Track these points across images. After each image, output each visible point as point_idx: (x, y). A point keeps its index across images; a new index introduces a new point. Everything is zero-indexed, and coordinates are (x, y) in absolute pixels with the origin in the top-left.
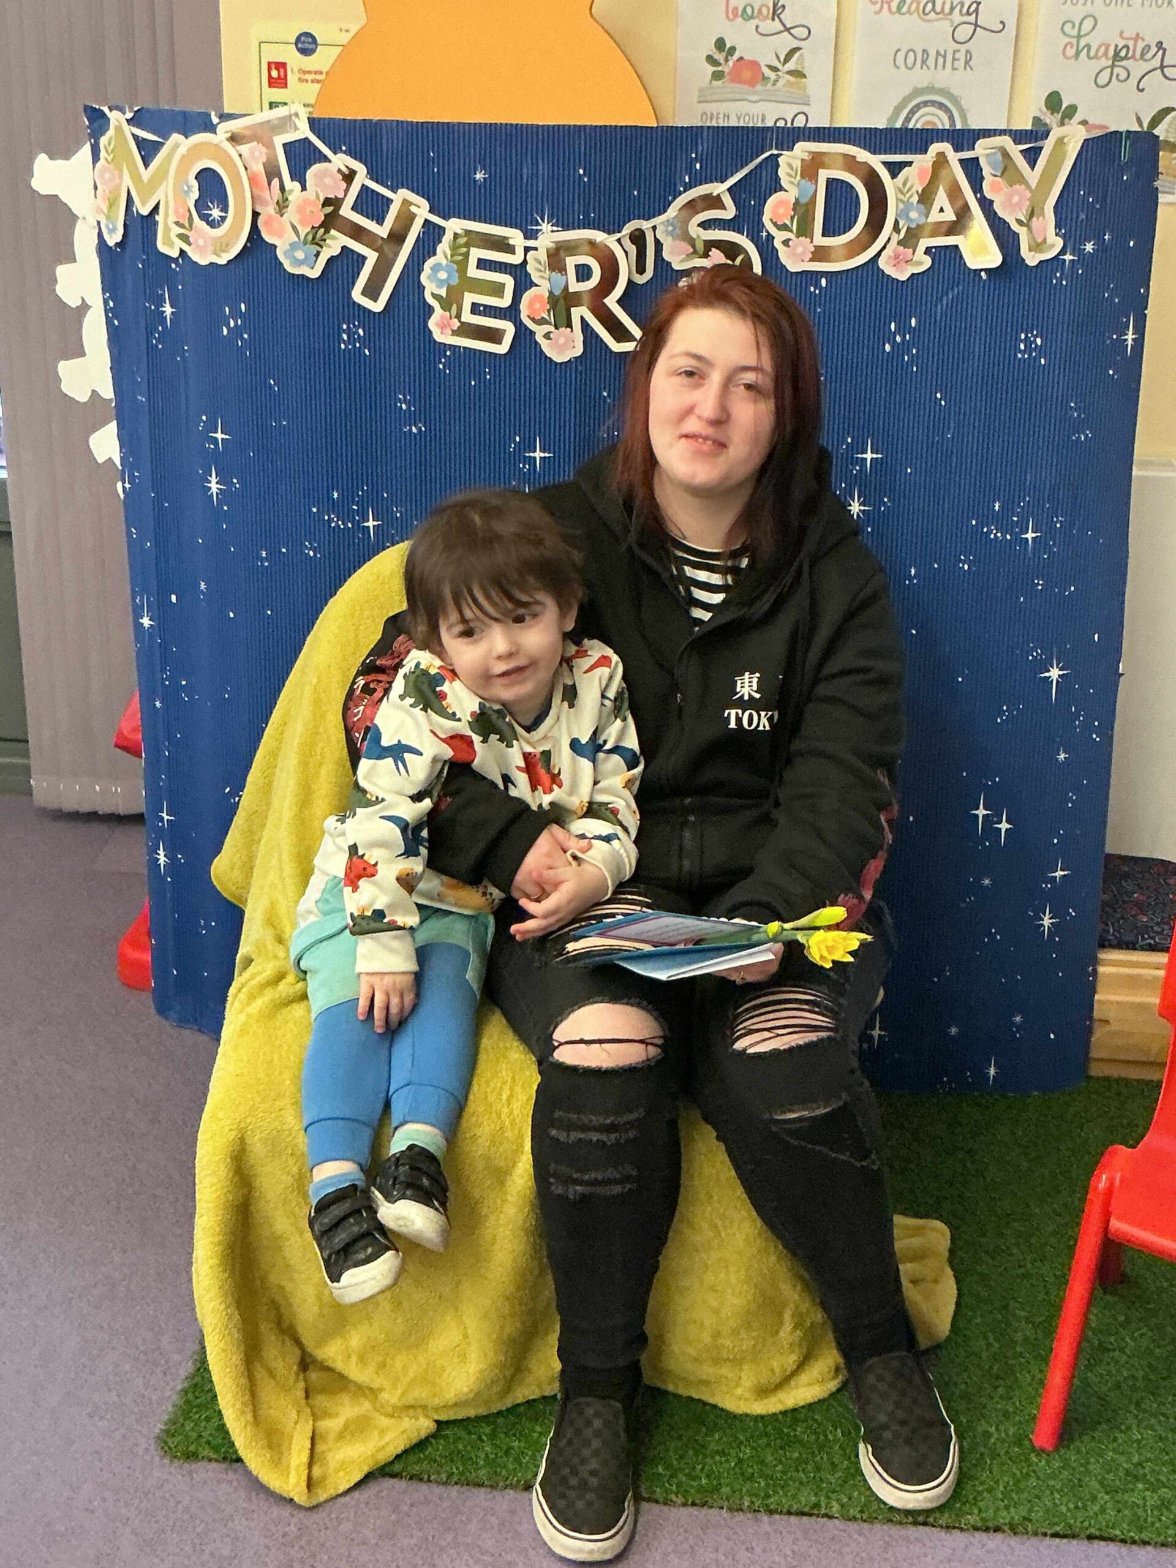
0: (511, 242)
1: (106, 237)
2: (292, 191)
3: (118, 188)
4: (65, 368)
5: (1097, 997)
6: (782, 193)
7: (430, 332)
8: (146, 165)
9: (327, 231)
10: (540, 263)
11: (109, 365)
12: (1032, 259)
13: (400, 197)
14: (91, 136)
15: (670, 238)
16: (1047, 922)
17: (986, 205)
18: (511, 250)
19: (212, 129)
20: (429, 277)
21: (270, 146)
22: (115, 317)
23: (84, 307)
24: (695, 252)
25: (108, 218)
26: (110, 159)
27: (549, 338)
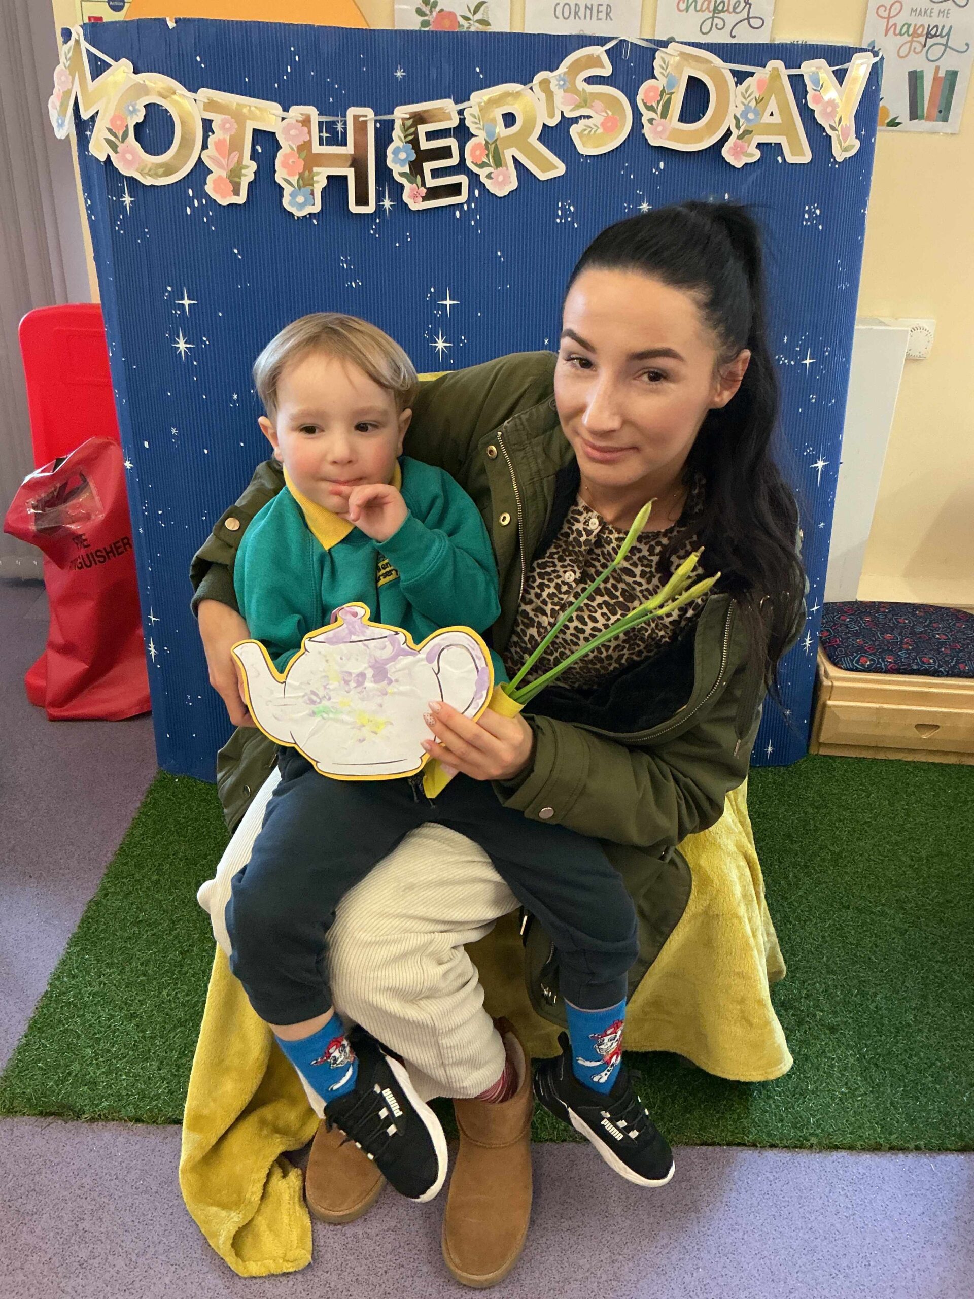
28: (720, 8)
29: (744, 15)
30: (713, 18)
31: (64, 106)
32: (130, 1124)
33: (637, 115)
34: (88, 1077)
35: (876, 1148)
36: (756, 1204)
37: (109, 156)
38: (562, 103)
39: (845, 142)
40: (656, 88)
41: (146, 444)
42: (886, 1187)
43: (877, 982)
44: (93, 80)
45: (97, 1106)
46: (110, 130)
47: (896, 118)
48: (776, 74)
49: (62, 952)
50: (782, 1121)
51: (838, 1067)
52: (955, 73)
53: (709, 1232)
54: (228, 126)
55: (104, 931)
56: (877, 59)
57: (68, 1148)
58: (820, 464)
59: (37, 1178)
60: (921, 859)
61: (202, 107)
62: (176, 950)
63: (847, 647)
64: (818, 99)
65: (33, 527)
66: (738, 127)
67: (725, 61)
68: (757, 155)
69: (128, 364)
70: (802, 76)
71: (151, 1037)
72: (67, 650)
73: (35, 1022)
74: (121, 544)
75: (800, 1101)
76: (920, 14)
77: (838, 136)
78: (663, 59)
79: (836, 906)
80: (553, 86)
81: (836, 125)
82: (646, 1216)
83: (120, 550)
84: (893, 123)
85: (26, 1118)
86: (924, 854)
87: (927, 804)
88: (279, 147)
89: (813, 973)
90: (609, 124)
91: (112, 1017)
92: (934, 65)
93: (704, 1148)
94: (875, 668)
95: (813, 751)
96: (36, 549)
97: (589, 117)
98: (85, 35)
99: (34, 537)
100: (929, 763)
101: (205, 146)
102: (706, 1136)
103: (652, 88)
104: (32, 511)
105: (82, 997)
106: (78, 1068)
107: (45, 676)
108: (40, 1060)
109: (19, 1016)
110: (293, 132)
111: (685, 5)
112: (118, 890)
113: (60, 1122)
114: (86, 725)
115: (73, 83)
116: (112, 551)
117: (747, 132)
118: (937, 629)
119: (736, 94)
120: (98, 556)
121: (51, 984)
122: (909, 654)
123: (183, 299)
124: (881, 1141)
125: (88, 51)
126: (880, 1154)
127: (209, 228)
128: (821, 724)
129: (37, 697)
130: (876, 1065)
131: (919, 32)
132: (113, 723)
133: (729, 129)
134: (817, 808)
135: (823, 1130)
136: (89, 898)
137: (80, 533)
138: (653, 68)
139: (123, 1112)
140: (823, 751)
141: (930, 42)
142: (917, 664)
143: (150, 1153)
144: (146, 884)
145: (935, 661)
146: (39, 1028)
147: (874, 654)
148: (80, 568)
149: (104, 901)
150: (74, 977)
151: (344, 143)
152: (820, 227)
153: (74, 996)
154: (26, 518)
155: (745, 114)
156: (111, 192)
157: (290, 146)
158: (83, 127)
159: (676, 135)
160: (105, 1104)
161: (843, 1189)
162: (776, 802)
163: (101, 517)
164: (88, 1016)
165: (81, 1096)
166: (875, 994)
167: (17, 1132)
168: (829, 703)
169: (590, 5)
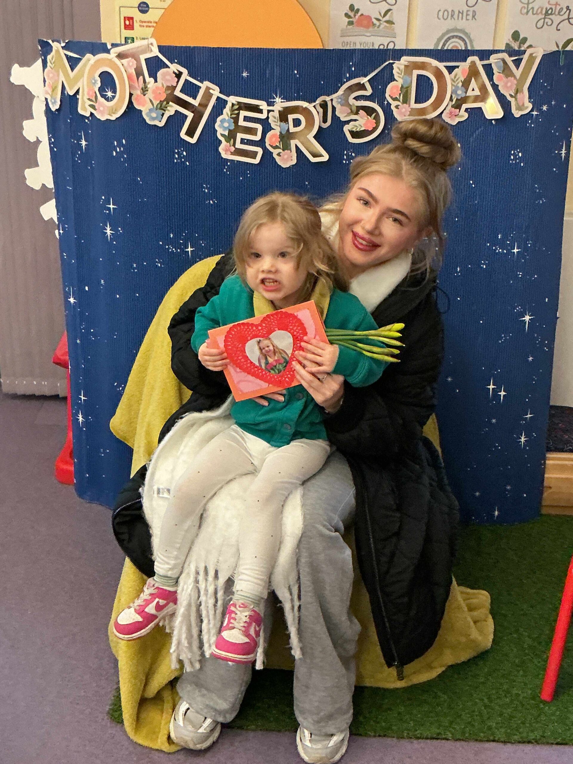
0: (261, 107)
1: (51, 106)
2: (149, 83)
3: (57, 81)
4: (28, 172)
5: (546, 476)
6: (395, 82)
7: (220, 153)
8: (72, 69)
9: (168, 103)
10: (275, 118)
11: (51, 171)
12: (517, 114)
13: (205, 85)
14: (41, 55)
15: (339, 105)
16: (523, 439)
17: (495, 87)
18: (261, 112)
19: (108, 51)
20: (219, 126)
21: (138, 60)
22: (54, 147)
23: (38, 142)
24: (352, 112)
25: (52, 97)
26: (52, 66)
27: (280, 156)
28: (550, 12)
29: (566, 16)
30: (544, 18)
111: (526, 11)
169: (461, 11)
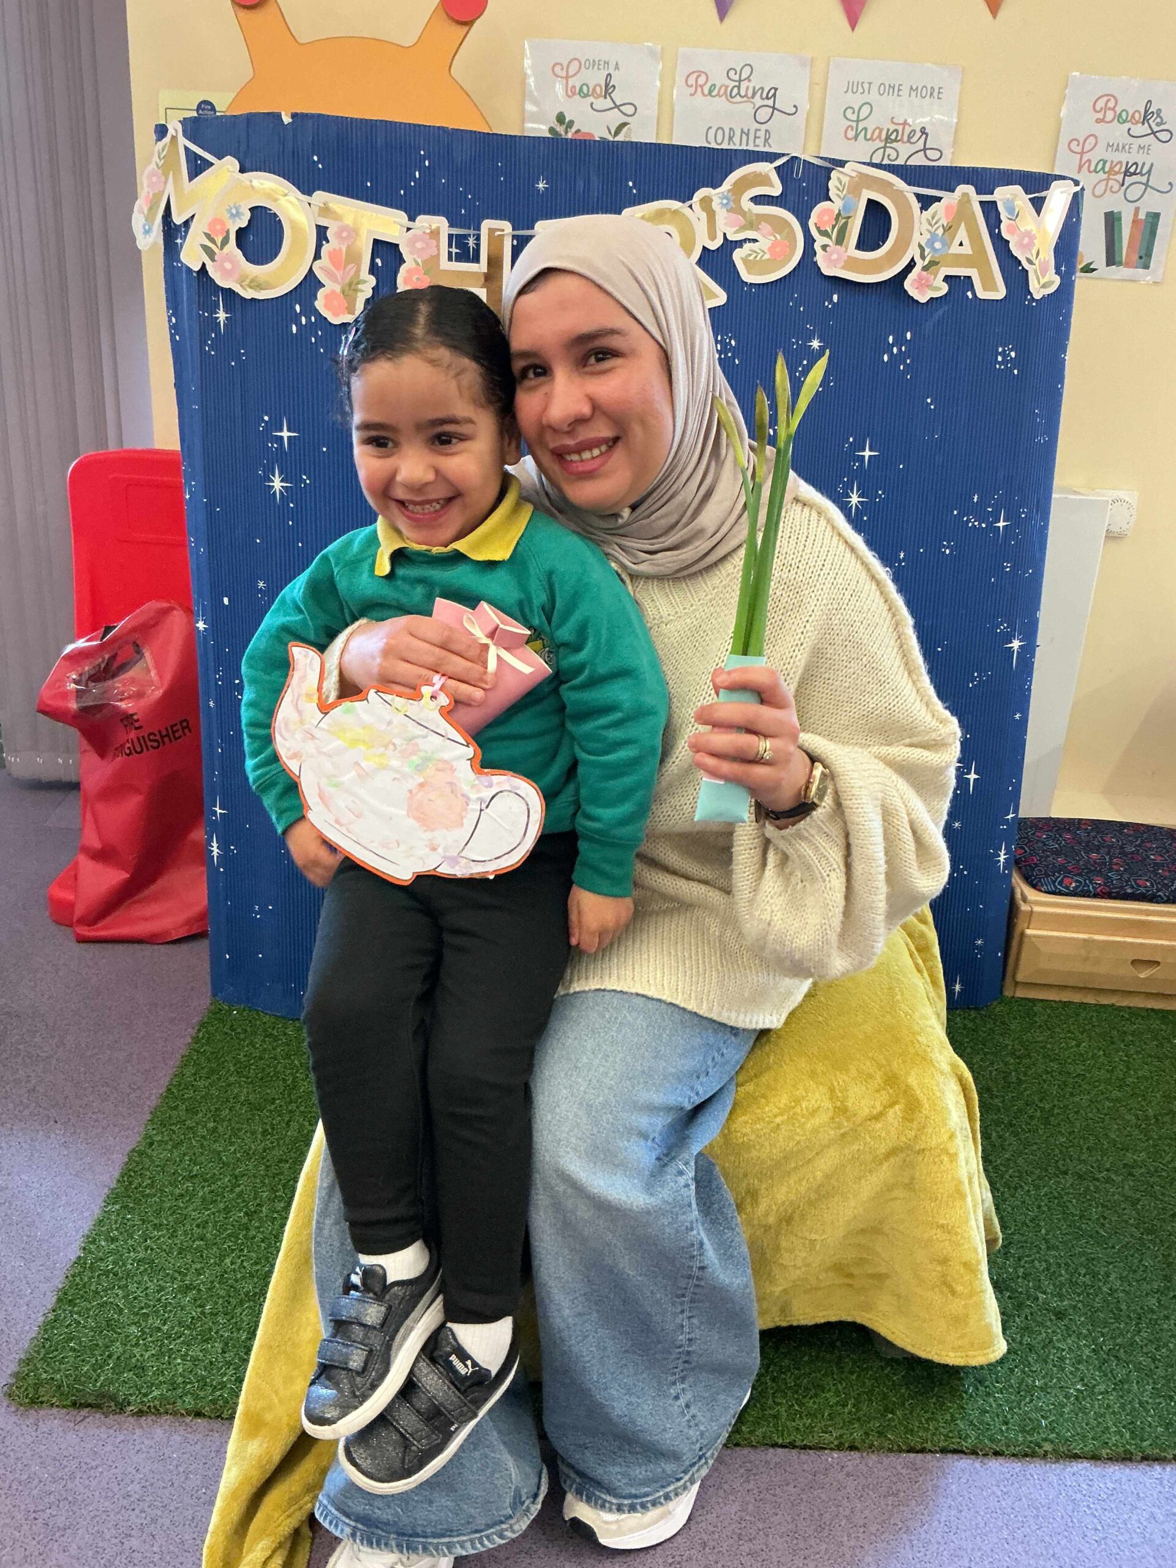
28: (893, 137)
29: (920, 145)
30: (885, 147)
31: (153, 208)
32: (188, 1419)
33: (809, 241)
34: (133, 1361)
35: (1126, 1458)
36: (982, 1525)
37: (204, 265)
38: (726, 224)
39: (1044, 277)
40: (832, 211)
41: (226, 601)
42: (1140, 1504)
43: (1110, 1260)
44: (190, 179)
45: (146, 1395)
46: (208, 236)
47: (1091, 263)
48: (965, 199)
49: (97, 1212)
50: (1006, 1423)
51: (1070, 1359)
52: (1157, 216)
53: (926, 1559)
54: (345, 234)
55: (151, 1186)
56: (1078, 189)
57: (109, 1448)
58: (1016, 644)
59: (70, 1485)
60: (1147, 1118)
61: (316, 210)
62: (240, 1211)
63: (1047, 866)
64: (1012, 230)
65: (73, 705)
66: (923, 257)
67: (909, 184)
68: (945, 289)
69: (209, 506)
70: (994, 203)
71: (211, 1314)
72: (104, 855)
73: (65, 1294)
74: (179, 727)
75: (1028, 1399)
76: (1117, 150)
77: (1036, 271)
78: (839, 179)
79: (1051, 1170)
80: (716, 205)
81: (1033, 259)
82: (846, 1538)
83: (177, 735)
84: (1087, 269)
85: (55, 1410)
86: (1151, 1112)
87: (1150, 1056)
88: (402, 261)
89: (1031, 1249)
90: (778, 249)
91: (161, 1289)
92: (1133, 206)
93: (912, 1455)
94: (1082, 891)
95: (1008, 993)
96: (74, 733)
97: (755, 241)
98: (184, 131)
99: (75, 717)
100: (1147, 1010)
101: (317, 256)
102: (915, 1441)
103: (825, 211)
104: (73, 686)
105: (124, 1265)
106: (121, 1350)
107: (75, 889)
108: (71, 1339)
109: (44, 1287)
110: (419, 245)
111: (854, 133)
112: (166, 1138)
113: (98, 1415)
114: (120, 948)
115: (166, 182)
116: (168, 735)
117: (933, 263)
118: (1151, 849)
119: (922, 219)
120: (151, 741)
121: (84, 1249)
122: (1121, 875)
123: (281, 430)
124: (1132, 1448)
125: (186, 149)
126: (1128, 1463)
127: (317, 349)
128: (1017, 960)
129: (62, 913)
130: (1116, 1357)
131: (1117, 169)
132: (156, 947)
133: (913, 260)
134: (1018, 1058)
135: (1057, 1434)
136: (130, 1148)
137: (131, 712)
138: (828, 190)
139: (179, 1402)
140: (1020, 993)
141: (1129, 180)
142: (1132, 887)
143: (213, 1454)
144: (201, 1131)
145: (1152, 885)
146: (70, 1301)
147: (1080, 875)
148: (128, 755)
149: (149, 1151)
150: (113, 1240)
151: (476, 259)
152: (1016, 372)
153: (114, 1263)
154: (65, 695)
155: (931, 243)
156: (203, 306)
157: (415, 261)
158: (173, 233)
159: (851, 264)
160: (156, 1393)
161: (1088, 1507)
162: (969, 1050)
163: (159, 693)
164: (132, 1287)
165: (124, 1385)
166: (1107, 1275)
167: (43, 1427)
168: (1028, 932)
169: (746, 131)
